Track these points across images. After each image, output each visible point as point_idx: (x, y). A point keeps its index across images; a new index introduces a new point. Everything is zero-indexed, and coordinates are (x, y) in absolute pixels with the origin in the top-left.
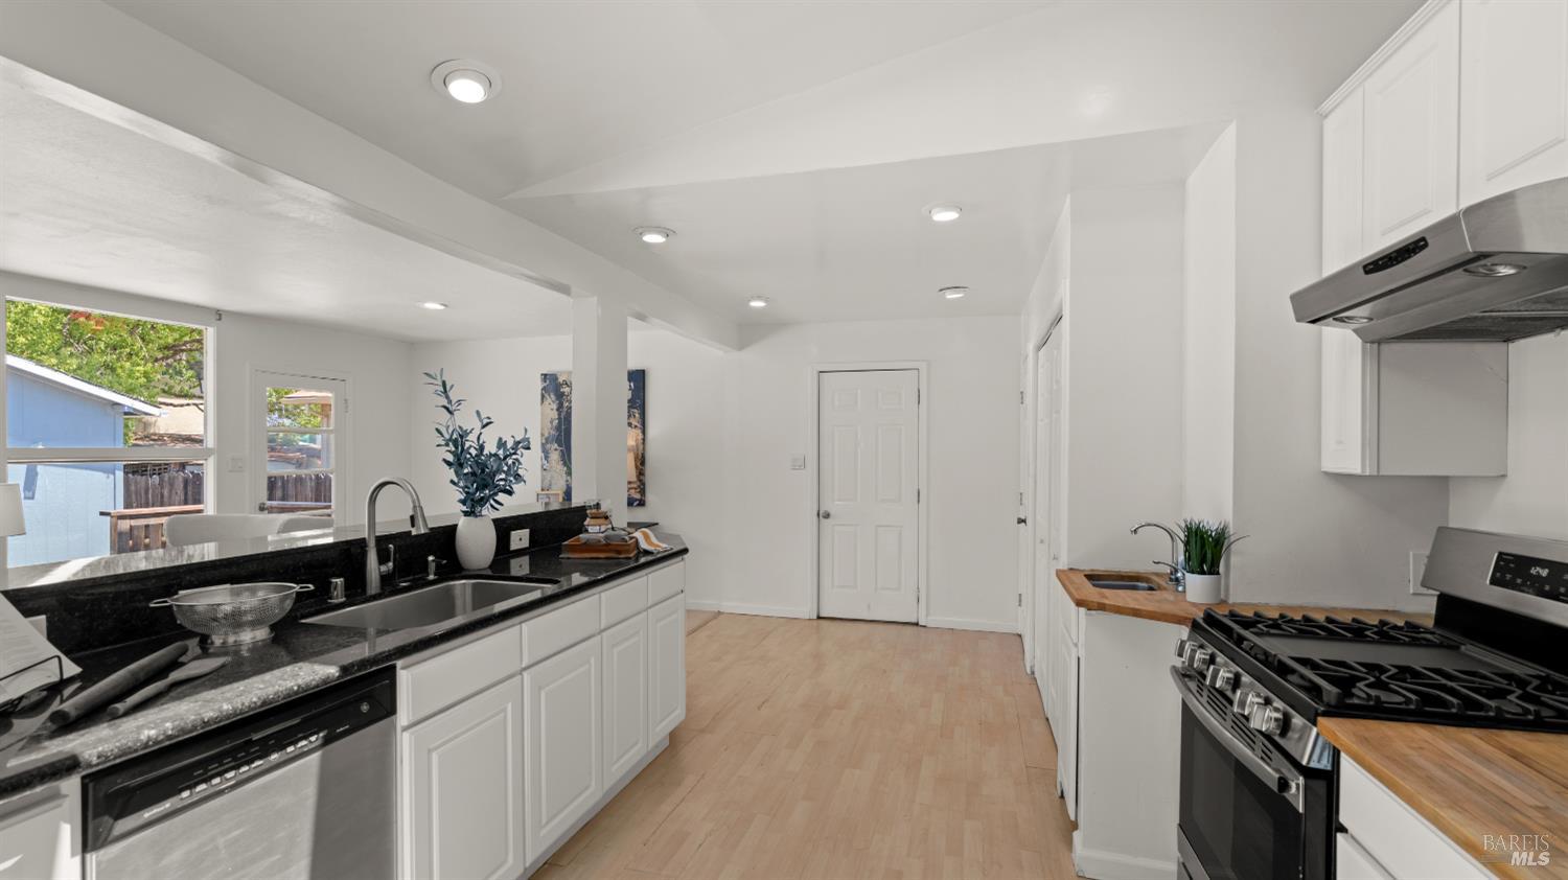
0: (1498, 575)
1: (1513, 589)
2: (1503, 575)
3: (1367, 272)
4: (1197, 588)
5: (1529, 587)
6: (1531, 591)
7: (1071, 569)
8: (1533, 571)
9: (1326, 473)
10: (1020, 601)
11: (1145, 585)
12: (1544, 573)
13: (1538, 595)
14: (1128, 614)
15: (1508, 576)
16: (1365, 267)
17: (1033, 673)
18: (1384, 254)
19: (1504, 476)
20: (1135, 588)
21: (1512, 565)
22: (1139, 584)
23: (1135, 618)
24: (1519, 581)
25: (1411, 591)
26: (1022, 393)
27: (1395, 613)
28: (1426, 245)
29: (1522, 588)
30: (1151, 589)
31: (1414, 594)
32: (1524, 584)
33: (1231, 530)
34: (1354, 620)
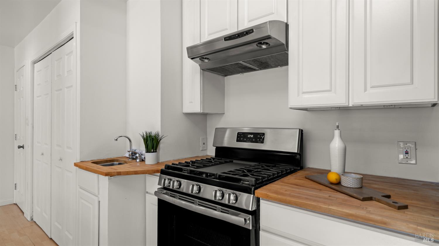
0: (238, 139)
1: (244, 142)
2: (240, 139)
3: (225, 40)
4: (150, 158)
5: (248, 141)
6: (249, 141)
7: (82, 161)
8: (249, 136)
9: (183, 113)
10: (16, 187)
11: (117, 163)
12: (252, 136)
13: (251, 142)
14: (132, 174)
15: (242, 139)
16: (225, 38)
17: (32, 219)
18: (228, 36)
19: (224, 113)
20: (113, 165)
21: (242, 135)
22: (115, 163)
23: (135, 175)
24: (245, 139)
25: (201, 150)
26: (16, 85)
27: (198, 157)
28: (253, 32)
29: (246, 141)
30: (120, 164)
31: (202, 150)
32: (246, 140)
33: (160, 134)
34: (185, 162)
